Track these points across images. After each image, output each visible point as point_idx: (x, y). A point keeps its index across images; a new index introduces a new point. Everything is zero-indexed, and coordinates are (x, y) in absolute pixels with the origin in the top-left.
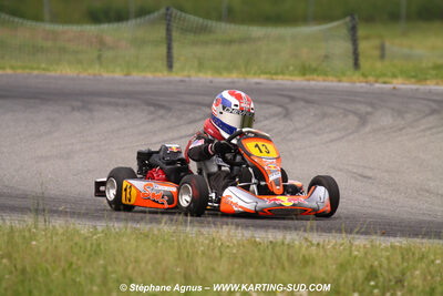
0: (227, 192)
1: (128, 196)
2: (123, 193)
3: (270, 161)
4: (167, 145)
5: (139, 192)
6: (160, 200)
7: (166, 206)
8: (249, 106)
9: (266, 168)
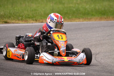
0: (42, 55)
1: (9, 54)
2: (8, 53)
3: (62, 42)
4: (27, 34)
5: (12, 53)
6: (19, 57)
7: (22, 59)
8: (61, 20)
9: (60, 45)
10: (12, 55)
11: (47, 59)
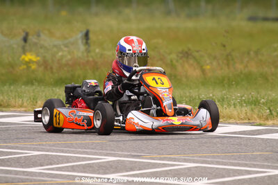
0: (130, 115)
1: (58, 120)
2: (54, 119)
3: (164, 90)
4: (88, 81)
5: (65, 117)
6: (81, 123)
7: (86, 127)
8: (140, 48)
9: (161, 96)
10: (65, 120)
11: (141, 123)
